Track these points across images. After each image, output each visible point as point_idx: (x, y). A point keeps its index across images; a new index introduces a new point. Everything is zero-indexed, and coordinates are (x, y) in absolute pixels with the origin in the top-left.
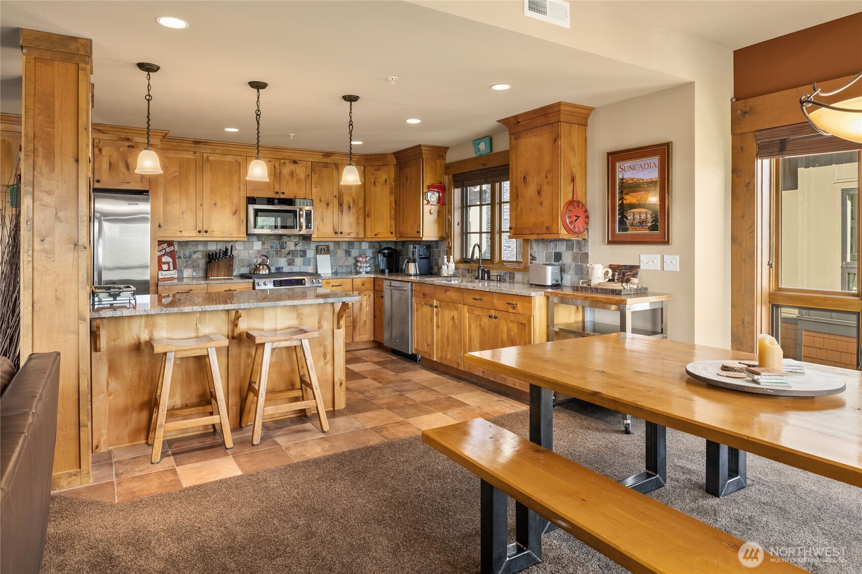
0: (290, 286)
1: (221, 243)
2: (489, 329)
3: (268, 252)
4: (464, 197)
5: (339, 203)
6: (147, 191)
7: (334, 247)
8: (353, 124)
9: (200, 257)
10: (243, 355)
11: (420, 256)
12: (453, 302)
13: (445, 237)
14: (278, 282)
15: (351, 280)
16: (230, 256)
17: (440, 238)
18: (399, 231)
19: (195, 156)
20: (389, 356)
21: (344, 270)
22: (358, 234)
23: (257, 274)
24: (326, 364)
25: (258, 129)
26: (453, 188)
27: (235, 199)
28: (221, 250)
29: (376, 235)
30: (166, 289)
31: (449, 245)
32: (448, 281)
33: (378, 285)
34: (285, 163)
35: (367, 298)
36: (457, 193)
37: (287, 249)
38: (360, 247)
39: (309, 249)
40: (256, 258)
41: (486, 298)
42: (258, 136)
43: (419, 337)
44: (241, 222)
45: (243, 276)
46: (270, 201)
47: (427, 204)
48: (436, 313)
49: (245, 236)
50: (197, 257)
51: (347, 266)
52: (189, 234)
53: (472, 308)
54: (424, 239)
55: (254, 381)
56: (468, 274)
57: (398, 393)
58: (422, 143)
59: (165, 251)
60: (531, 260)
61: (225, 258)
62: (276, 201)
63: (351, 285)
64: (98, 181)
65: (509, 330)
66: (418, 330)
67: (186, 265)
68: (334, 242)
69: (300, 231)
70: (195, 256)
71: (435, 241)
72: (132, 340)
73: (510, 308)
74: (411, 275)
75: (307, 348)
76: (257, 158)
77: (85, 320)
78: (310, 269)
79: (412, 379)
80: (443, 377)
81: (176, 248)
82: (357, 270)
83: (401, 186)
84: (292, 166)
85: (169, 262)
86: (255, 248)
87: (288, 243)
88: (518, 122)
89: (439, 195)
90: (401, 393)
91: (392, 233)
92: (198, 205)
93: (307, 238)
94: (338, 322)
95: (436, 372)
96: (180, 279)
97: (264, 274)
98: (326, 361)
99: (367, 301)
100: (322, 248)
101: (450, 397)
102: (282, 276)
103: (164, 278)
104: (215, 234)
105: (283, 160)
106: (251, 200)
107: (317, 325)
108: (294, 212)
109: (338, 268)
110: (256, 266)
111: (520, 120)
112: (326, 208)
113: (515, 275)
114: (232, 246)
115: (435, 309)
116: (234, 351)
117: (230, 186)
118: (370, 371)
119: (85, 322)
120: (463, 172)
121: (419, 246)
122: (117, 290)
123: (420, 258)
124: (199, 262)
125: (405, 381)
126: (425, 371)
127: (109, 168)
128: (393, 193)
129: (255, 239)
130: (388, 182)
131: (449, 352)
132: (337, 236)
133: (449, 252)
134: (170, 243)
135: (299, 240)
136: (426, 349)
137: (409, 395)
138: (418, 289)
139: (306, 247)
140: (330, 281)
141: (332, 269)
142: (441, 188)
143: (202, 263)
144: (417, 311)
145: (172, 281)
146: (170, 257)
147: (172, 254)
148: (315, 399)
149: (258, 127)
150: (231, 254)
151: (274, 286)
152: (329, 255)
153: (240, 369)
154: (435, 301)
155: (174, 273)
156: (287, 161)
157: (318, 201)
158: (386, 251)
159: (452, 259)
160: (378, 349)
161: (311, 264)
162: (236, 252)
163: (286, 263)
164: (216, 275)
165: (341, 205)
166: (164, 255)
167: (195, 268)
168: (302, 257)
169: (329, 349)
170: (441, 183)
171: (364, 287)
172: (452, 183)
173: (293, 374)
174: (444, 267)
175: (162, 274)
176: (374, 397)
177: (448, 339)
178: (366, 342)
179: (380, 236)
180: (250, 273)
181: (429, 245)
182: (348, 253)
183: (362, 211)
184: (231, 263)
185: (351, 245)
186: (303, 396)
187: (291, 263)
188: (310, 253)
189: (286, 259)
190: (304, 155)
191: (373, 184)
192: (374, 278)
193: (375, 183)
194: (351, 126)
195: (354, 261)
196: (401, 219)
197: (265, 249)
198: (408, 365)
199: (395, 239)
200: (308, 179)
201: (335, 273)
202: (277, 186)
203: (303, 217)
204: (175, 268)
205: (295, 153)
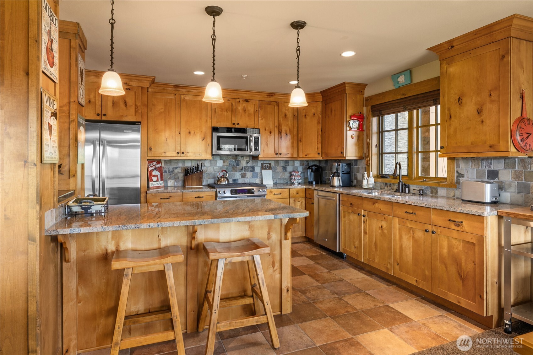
0: (243, 194)
1: (194, 161)
2: (424, 242)
3: (227, 168)
4: (380, 124)
5: (279, 131)
6: (140, 122)
7: (275, 164)
8: (300, 50)
9: (180, 171)
10: (201, 264)
11: (343, 171)
12: (382, 214)
13: (364, 156)
14: (234, 191)
15: (288, 190)
16: (200, 171)
17: (359, 157)
18: (325, 152)
19: (175, 97)
20: (318, 250)
21: (282, 181)
22: (292, 155)
23: (219, 184)
24: (274, 271)
25: (214, 53)
26: (371, 117)
27: (204, 129)
28: (194, 167)
29: (306, 155)
30: (153, 195)
31: (367, 163)
32: (369, 193)
33: (309, 194)
34: (240, 101)
35: (300, 204)
36: (375, 120)
37: (241, 166)
38: (294, 165)
39: (257, 166)
40: (219, 172)
41: (420, 213)
42: (214, 60)
43: (347, 239)
44: (208, 146)
45: (210, 186)
46: (229, 130)
47: (350, 130)
48: (364, 221)
49: (211, 156)
50: (178, 171)
51: (284, 179)
52: (171, 154)
53: (404, 220)
54: (347, 158)
55: (209, 290)
56: (386, 187)
57: (336, 296)
58: (346, 81)
59: (155, 167)
60: (457, 177)
61: (197, 172)
62: (233, 130)
63: (288, 193)
64: (105, 115)
65: (450, 247)
66: (345, 233)
67: (170, 177)
68: (275, 161)
69: (250, 152)
70: (176, 171)
71: (354, 160)
72: (100, 250)
73: (453, 225)
74: (335, 187)
75: (258, 264)
76: (213, 80)
77: (34, 240)
78: (257, 181)
79: (345, 279)
80: (371, 277)
81: (163, 165)
82: (291, 182)
83: (327, 117)
84: (245, 104)
85: (158, 175)
86: (218, 165)
87: (241, 161)
88: (452, 47)
89: (359, 123)
90: (339, 296)
91: (319, 154)
92: (178, 133)
93: (255, 158)
94: (286, 234)
95: (363, 271)
96: (166, 187)
97: (224, 185)
98: (274, 269)
99: (300, 206)
100: (266, 165)
101: (387, 306)
102: (237, 186)
103: (154, 187)
104: (190, 154)
105: (238, 99)
106: (215, 129)
107: (266, 236)
108: (246, 138)
109: (277, 180)
110: (218, 178)
111: (454, 44)
112: (269, 135)
113: (438, 190)
114: (202, 163)
115: (362, 217)
116: (192, 260)
117: (200, 119)
118: (306, 266)
119: (34, 243)
120: (382, 102)
121: (342, 164)
122: (88, 204)
123: (343, 173)
124: (179, 175)
125: (339, 281)
126: (353, 270)
127: (113, 105)
128: (320, 123)
129: (218, 158)
130: (316, 115)
131: (378, 257)
132: (277, 156)
133: (368, 168)
134: (159, 162)
135: (250, 159)
136: (353, 250)
137: (346, 299)
138: (346, 199)
139: (254, 164)
140: (272, 190)
141: (273, 181)
142: (360, 117)
143: (181, 175)
144: (344, 217)
145: (160, 189)
146: (159, 171)
147: (160, 169)
148: (266, 314)
149: (214, 51)
150: (201, 169)
151: (231, 194)
152: (271, 171)
153: (197, 277)
154: (362, 210)
155: (161, 183)
156: (241, 100)
157: (264, 130)
158: (314, 168)
159: (371, 175)
160: (308, 243)
161: (258, 177)
162: (205, 168)
163: (240, 176)
164: (190, 185)
165: (280, 133)
166: (154, 170)
167: (176, 179)
168: (252, 171)
169: (278, 258)
170: (360, 113)
171: (298, 195)
172: (371, 113)
173: (245, 281)
174: (365, 181)
175: (152, 184)
176: (315, 300)
177: (376, 244)
178: (299, 237)
179: (309, 156)
180: (215, 184)
181: (350, 164)
182: (285, 169)
183: (296, 138)
184: (201, 176)
185: (287, 163)
186: (254, 303)
187: (243, 176)
188: (258, 169)
189: (240, 173)
190: (253, 95)
191: (304, 117)
192: (305, 188)
193: (305, 116)
194: (298, 52)
195: (289, 175)
196: (327, 142)
197: (225, 165)
198: (336, 261)
199: (321, 159)
200: (256, 113)
201: (276, 184)
202: (234, 119)
203: (252, 142)
204: (162, 180)
205: (247, 94)
